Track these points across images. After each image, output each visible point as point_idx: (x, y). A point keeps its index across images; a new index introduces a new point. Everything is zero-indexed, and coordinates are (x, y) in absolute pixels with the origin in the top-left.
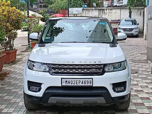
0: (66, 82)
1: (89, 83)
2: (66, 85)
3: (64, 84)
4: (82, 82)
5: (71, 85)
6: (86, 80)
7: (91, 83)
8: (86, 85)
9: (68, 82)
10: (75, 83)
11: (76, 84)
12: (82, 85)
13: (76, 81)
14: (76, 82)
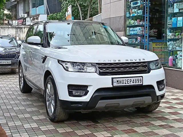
0: (118, 81)
1: (140, 81)
2: (118, 85)
3: (115, 84)
4: (133, 81)
5: (122, 85)
6: (137, 78)
7: (141, 81)
8: (137, 84)
9: (120, 82)
10: (126, 83)
11: (128, 83)
12: (133, 84)
13: (127, 80)
14: (128, 82)
